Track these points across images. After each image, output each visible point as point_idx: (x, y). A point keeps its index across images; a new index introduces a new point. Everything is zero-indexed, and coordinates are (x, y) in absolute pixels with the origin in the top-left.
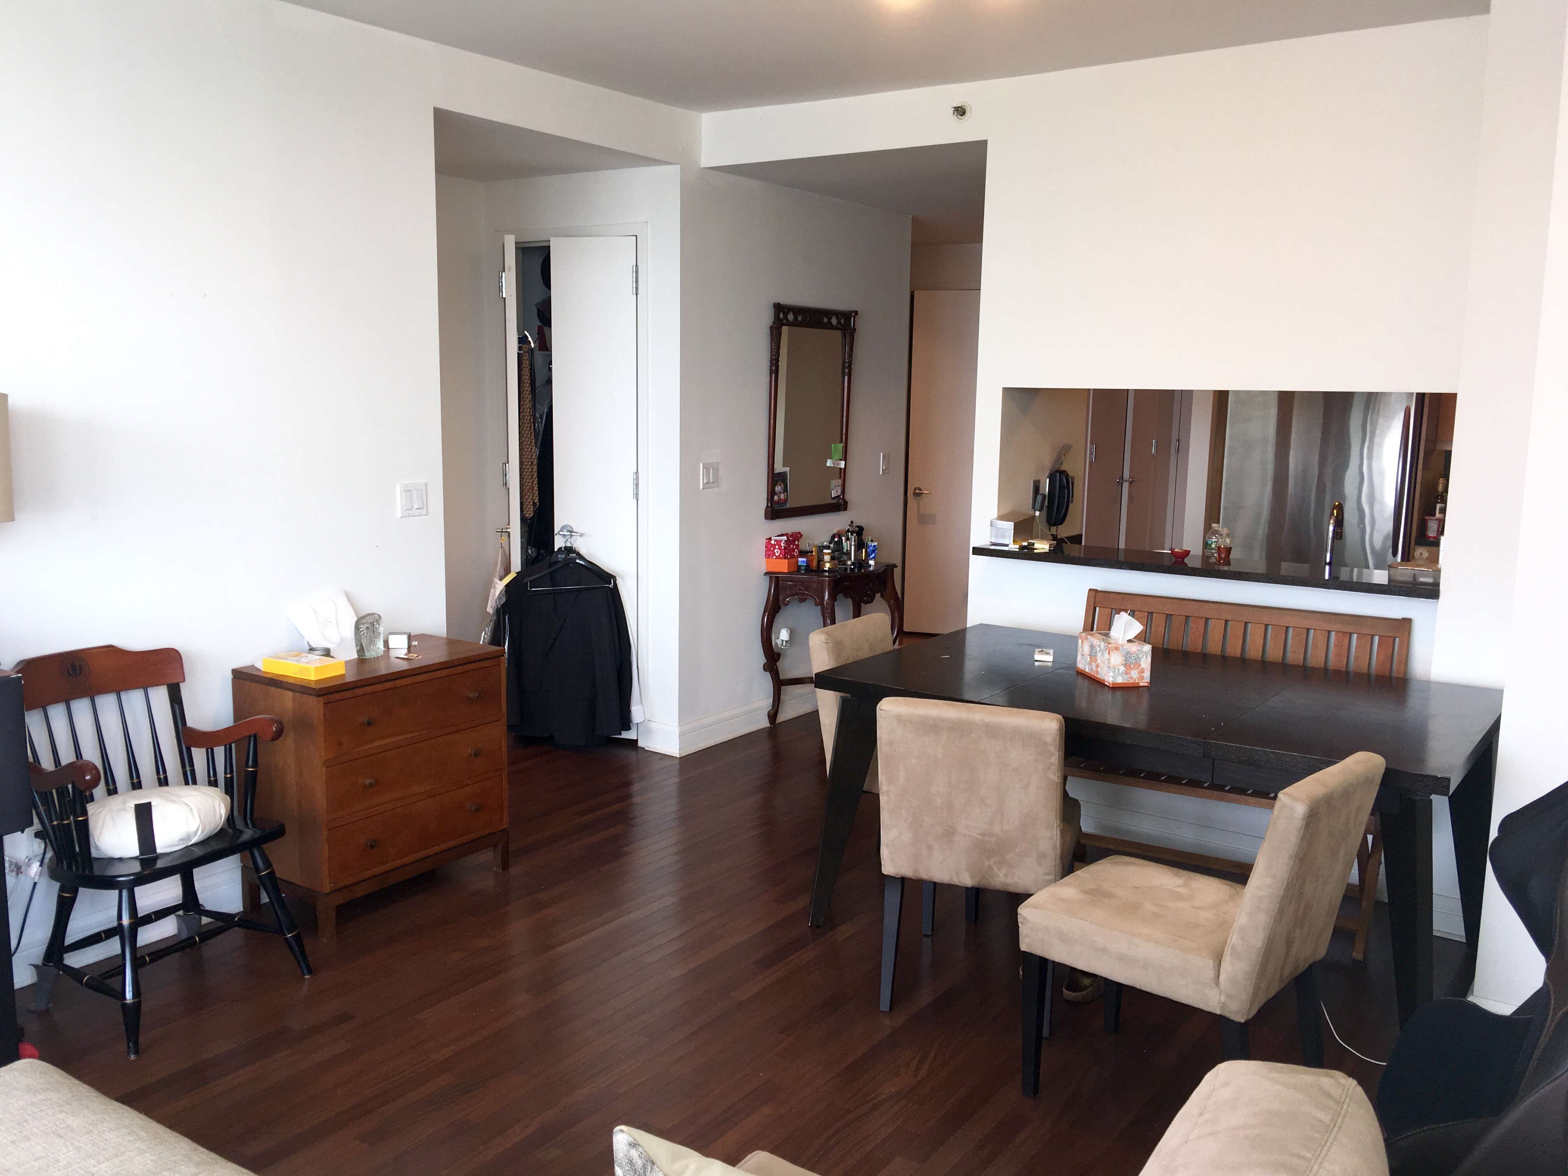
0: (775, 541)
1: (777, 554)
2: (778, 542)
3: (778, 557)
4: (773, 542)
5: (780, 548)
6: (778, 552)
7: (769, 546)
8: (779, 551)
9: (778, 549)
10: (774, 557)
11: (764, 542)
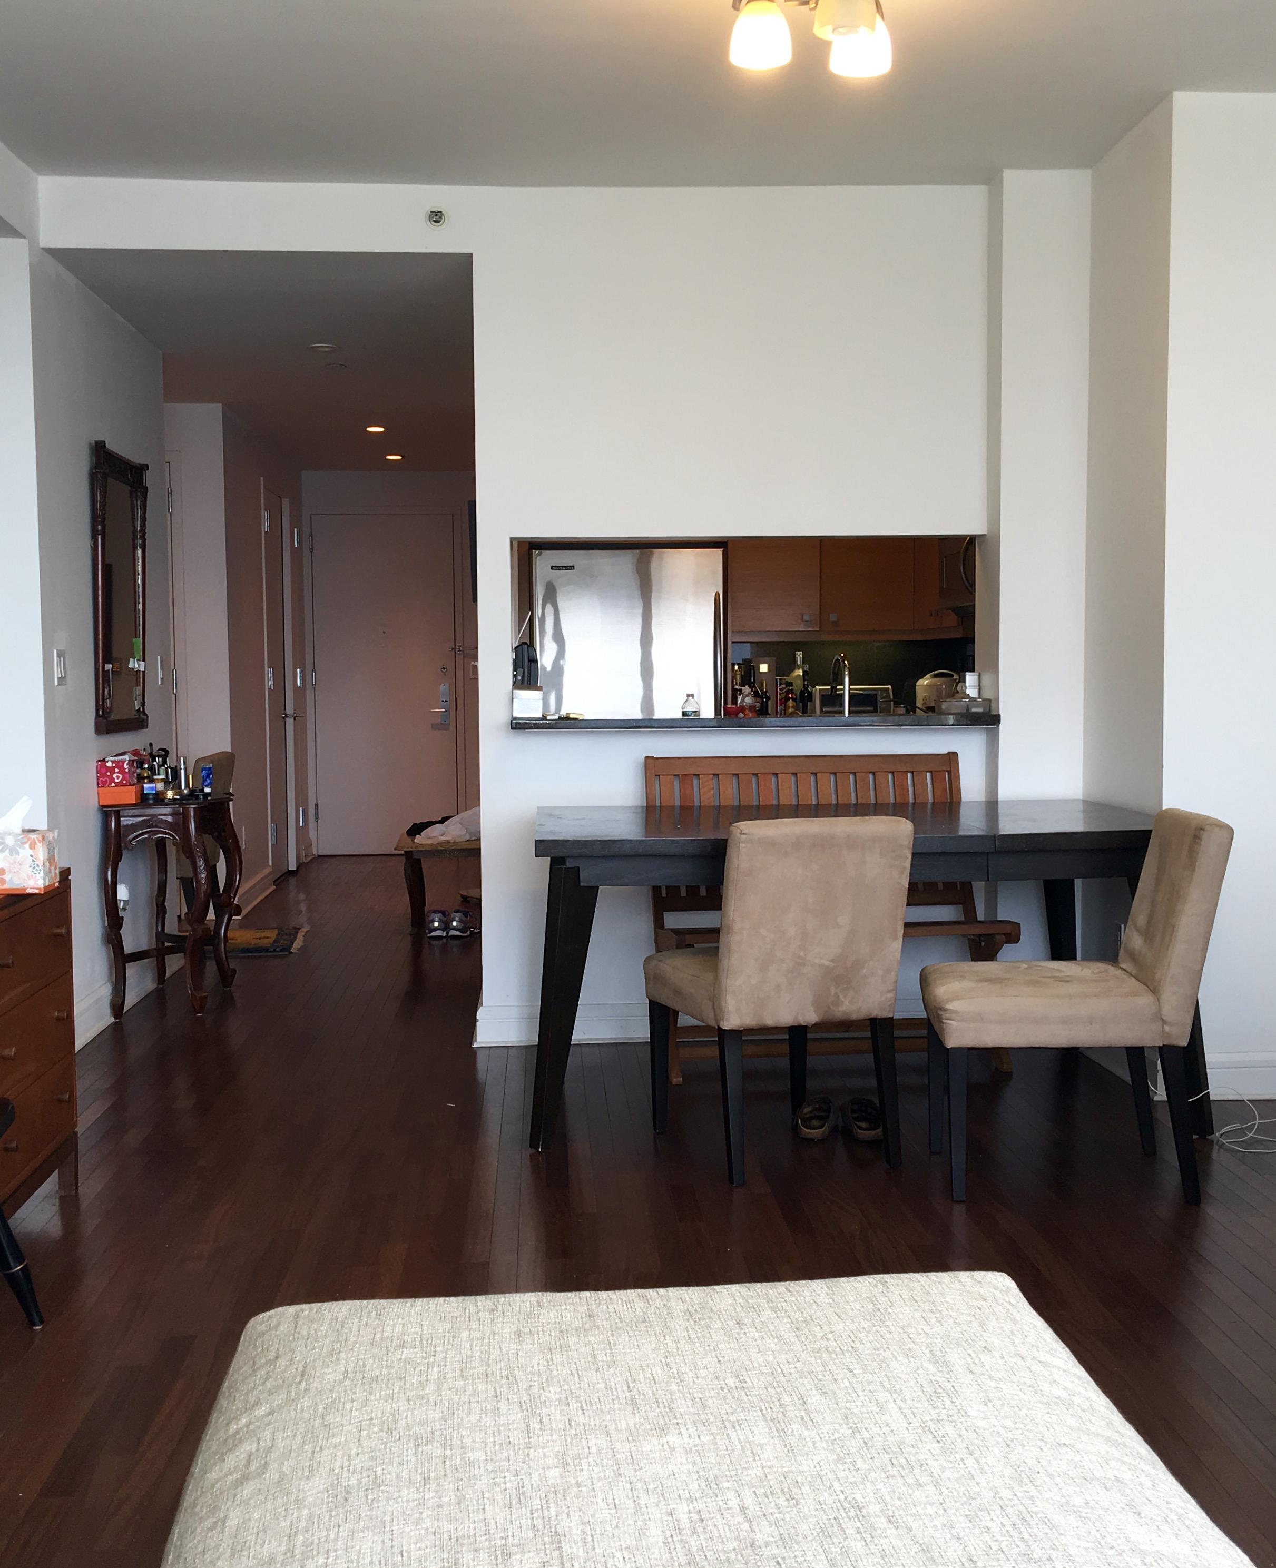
0: (113, 762)
1: (117, 781)
2: (119, 764)
3: (117, 785)
4: (109, 764)
5: (122, 770)
6: (118, 777)
7: (103, 771)
8: (121, 776)
9: (118, 773)
10: (113, 785)
11: (93, 766)
